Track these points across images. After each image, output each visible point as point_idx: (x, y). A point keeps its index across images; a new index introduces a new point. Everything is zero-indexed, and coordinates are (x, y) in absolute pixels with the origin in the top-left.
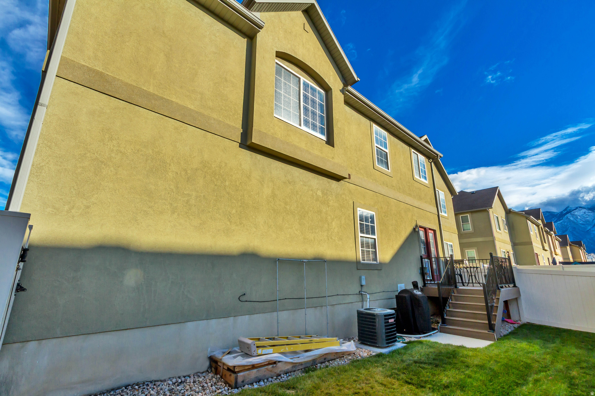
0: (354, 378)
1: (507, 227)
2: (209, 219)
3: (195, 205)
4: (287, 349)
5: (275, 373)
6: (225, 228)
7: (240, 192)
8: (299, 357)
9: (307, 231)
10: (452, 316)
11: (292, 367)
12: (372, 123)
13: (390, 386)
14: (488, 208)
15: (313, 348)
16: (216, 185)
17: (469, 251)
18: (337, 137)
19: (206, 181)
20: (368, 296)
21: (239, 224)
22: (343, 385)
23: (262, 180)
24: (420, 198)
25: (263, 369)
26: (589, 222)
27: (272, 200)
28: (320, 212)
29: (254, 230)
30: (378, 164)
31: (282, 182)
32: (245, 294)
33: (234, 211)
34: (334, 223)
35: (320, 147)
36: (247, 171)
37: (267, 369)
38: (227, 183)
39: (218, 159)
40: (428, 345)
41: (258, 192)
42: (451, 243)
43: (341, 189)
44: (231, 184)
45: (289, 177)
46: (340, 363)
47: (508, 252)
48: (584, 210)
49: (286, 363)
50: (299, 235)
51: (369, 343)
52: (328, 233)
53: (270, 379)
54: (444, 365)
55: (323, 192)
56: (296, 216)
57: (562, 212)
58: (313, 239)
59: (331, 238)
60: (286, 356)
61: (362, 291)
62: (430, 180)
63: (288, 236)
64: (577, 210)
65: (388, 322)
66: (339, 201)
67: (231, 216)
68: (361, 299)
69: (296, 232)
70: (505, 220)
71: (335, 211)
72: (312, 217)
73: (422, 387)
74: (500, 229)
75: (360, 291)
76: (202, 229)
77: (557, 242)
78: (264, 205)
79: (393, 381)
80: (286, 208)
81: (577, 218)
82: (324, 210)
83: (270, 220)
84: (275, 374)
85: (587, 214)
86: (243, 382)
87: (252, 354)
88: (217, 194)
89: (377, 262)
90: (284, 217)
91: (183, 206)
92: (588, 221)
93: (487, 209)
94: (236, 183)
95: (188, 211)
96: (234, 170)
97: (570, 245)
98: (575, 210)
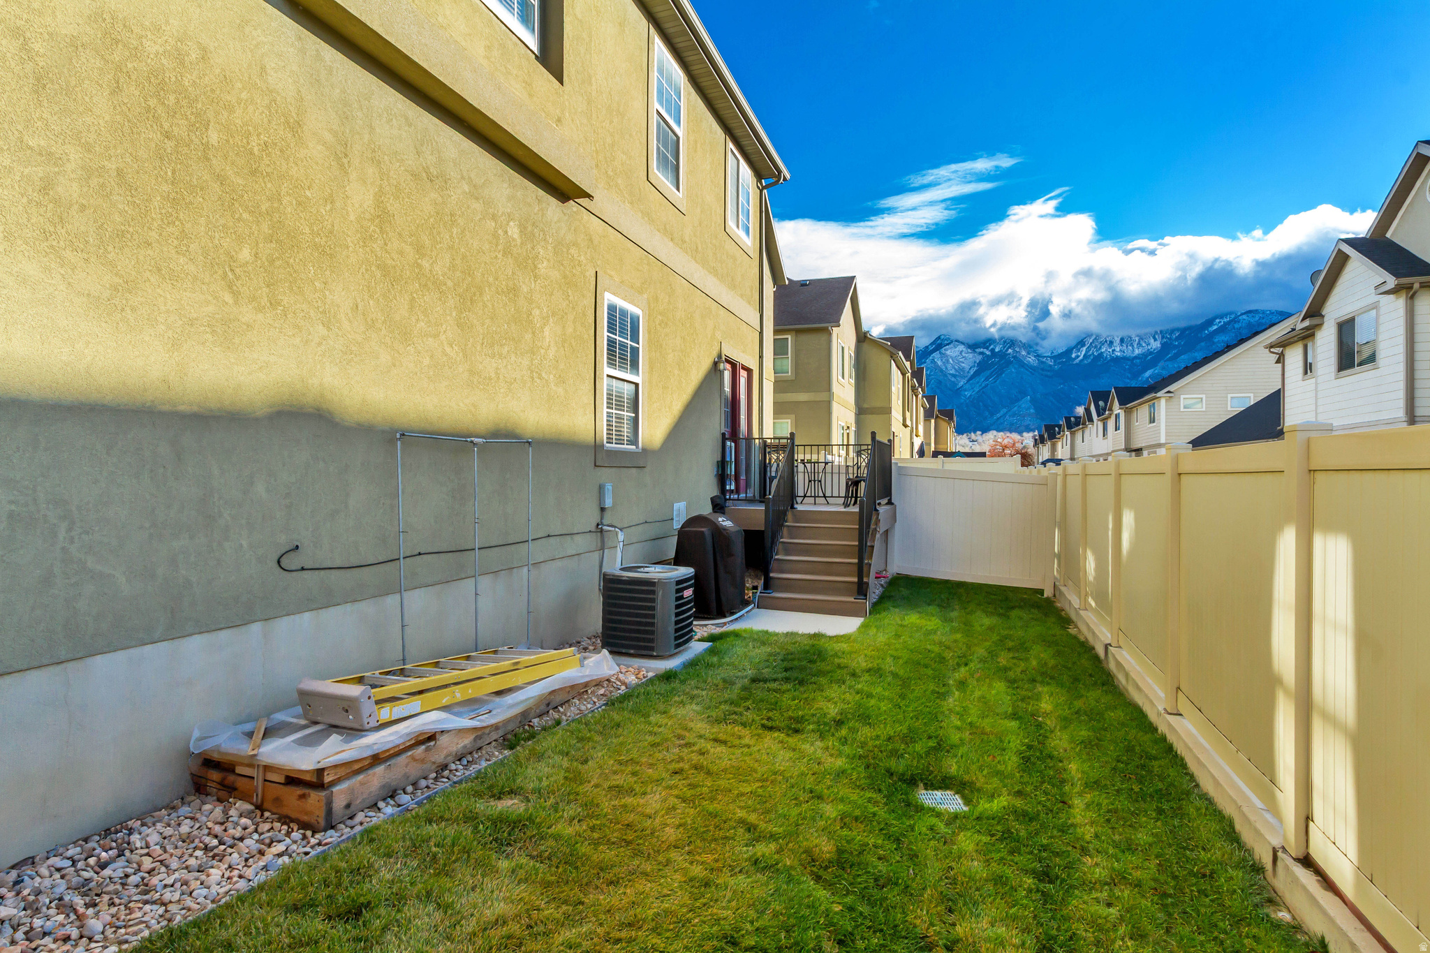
0: (650, 739)
2: (150, 271)
3: (83, 208)
4: (459, 694)
5: (434, 763)
6: (217, 316)
7: (265, 183)
8: (490, 712)
9: (479, 348)
10: (782, 572)
11: (475, 740)
12: (652, 30)
13: (737, 742)
14: (832, 324)
15: (519, 683)
16: (168, 136)
18: (571, 51)
19: (124, 108)
20: (621, 536)
21: (268, 304)
22: (631, 760)
23: (343, 150)
24: (733, 286)
25: (402, 759)
26: (964, 371)
27: (378, 230)
28: (514, 291)
29: (321, 330)
30: (658, 169)
31: (408, 171)
32: (297, 546)
33: (245, 254)
34: (547, 330)
35: (526, 71)
36: (288, 100)
37: (413, 759)
38: (214, 137)
39: (167, 22)
40: (754, 640)
41: (331, 195)
43: (570, 229)
44: (227, 141)
45: (430, 157)
46: (583, 708)
47: (848, 427)
48: (961, 347)
49: (461, 731)
50: (458, 359)
51: (632, 651)
52: (532, 359)
53: (423, 783)
54: (813, 680)
55: (523, 229)
56: (450, 297)
57: (927, 347)
58: (493, 375)
59: (540, 377)
60: (457, 714)
61: (602, 524)
62: (755, 238)
63: (427, 361)
64: (951, 346)
65: (682, 598)
66: (562, 264)
67: (238, 271)
68: (599, 544)
69: (448, 350)
70: (853, 355)
71: (552, 294)
72: (493, 305)
73: (797, 731)
74: (843, 377)
75: (598, 525)
76: (123, 310)
77: (921, 410)
78: (350, 244)
79: (737, 729)
80: (419, 266)
81: (948, 361)
82: (525, 289)
83: (371, 302)
84: (434, 767)
85: (964, 355)
86: (348, 806)
87: (362, 725)
88: (174, 172)
89: (637, 447)
90: (415, 295)
91: (25, 200)
92: (963, 369)
93: (830, 328)
94: (248, 143)
95: (52, 229)
96: (239, 85)
97: (937, 417)
98: (948, 344)
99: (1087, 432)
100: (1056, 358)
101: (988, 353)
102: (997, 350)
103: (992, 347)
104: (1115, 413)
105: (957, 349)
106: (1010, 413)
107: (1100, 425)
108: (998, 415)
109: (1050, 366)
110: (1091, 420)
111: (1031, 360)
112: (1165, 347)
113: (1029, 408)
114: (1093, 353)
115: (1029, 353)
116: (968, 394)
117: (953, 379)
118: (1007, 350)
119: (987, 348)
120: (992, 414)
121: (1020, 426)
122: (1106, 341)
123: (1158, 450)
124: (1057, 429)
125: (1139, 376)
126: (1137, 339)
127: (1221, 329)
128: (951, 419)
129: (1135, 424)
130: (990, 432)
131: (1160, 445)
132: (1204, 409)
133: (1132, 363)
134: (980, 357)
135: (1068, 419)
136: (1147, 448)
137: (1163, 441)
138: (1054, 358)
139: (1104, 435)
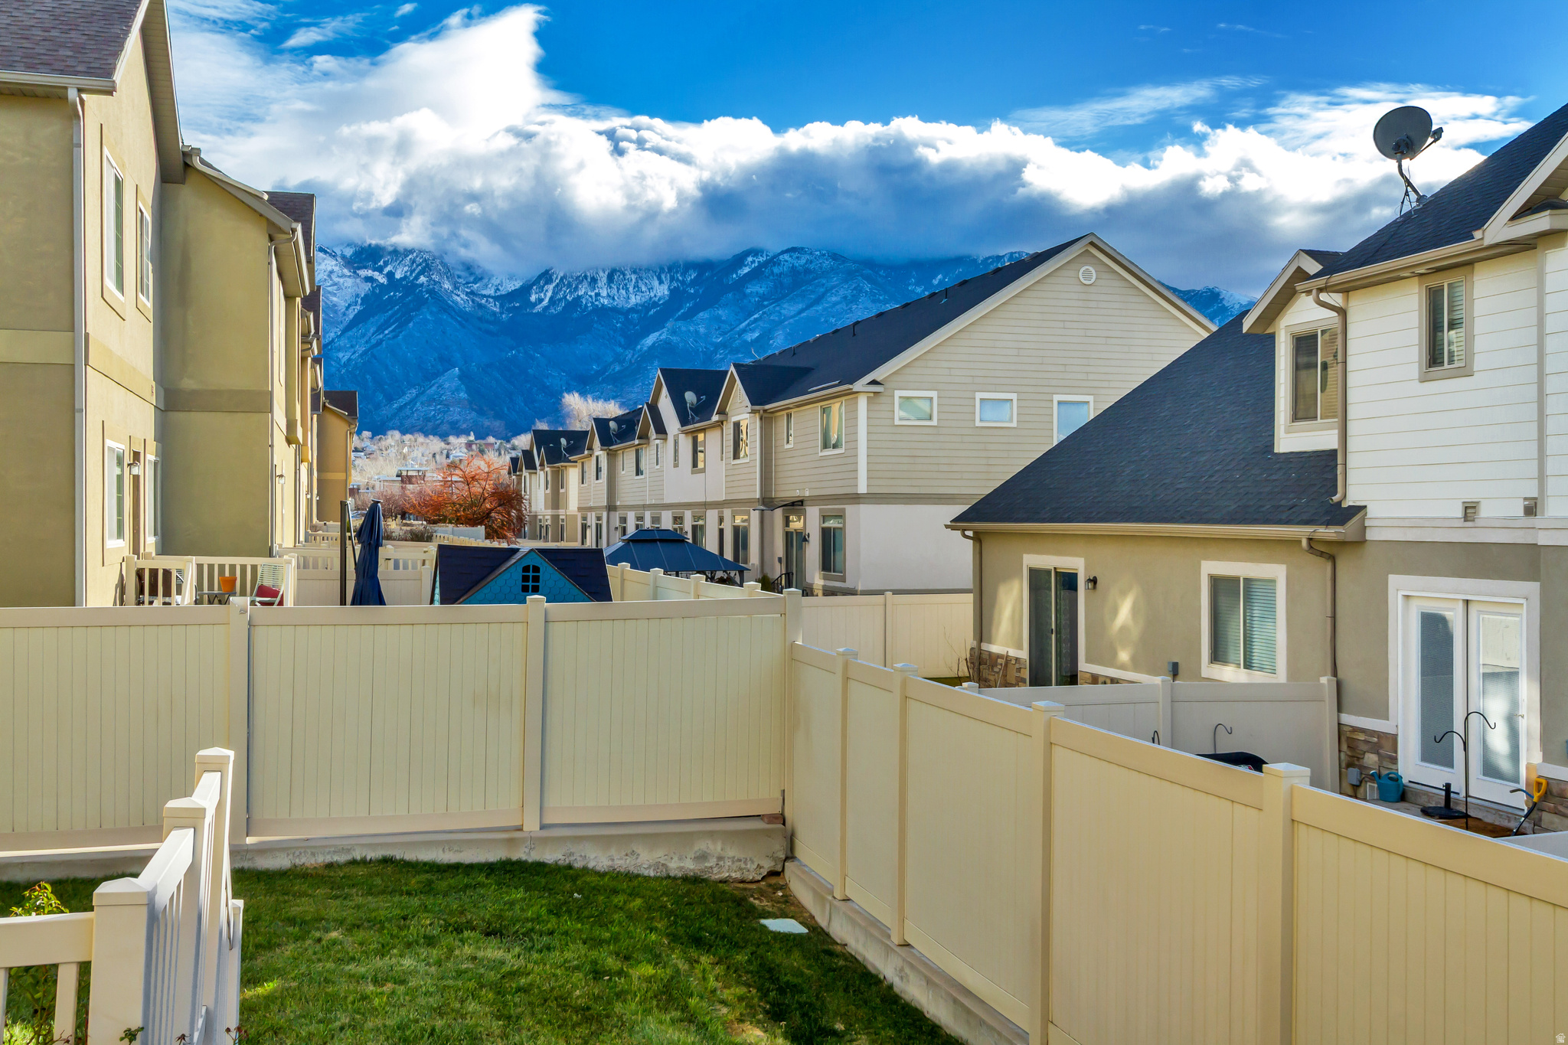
47: (136, 455)
70: (148, 219)
93: (72, 94)
99: (648, 455)
100: (505, 299)
101: (382, 279)
102: (398, 276)
103: (388, 268)
104: (735, 419)
106: (424, 398)
107: (686, 444)
108: (402, 401)
109: (494, 314)
110: (661, 430)
111: (460, 299)
112: (676, 296)
113: (458, 390)
114: (565, 297)
115: (456, 288)
118: (417, 278)
119: (380, 270)
120: (390, 399)
121: (442, 422)
122: (586, 277)
123: (850, 509)
124: (563, 441)
125: (637, 343)
126: (634, 277)
127: (756, 274)
128: (352, 412)
129: (787, 446)
130: (390, 433)
131: (856, 498)
132: (934, 422)
133: (627, 318)
134: (368, 286)
135: (601, 423)
136: (817, 500)
137: (862, 489)
138: (501, 299)
139: (695, 464)
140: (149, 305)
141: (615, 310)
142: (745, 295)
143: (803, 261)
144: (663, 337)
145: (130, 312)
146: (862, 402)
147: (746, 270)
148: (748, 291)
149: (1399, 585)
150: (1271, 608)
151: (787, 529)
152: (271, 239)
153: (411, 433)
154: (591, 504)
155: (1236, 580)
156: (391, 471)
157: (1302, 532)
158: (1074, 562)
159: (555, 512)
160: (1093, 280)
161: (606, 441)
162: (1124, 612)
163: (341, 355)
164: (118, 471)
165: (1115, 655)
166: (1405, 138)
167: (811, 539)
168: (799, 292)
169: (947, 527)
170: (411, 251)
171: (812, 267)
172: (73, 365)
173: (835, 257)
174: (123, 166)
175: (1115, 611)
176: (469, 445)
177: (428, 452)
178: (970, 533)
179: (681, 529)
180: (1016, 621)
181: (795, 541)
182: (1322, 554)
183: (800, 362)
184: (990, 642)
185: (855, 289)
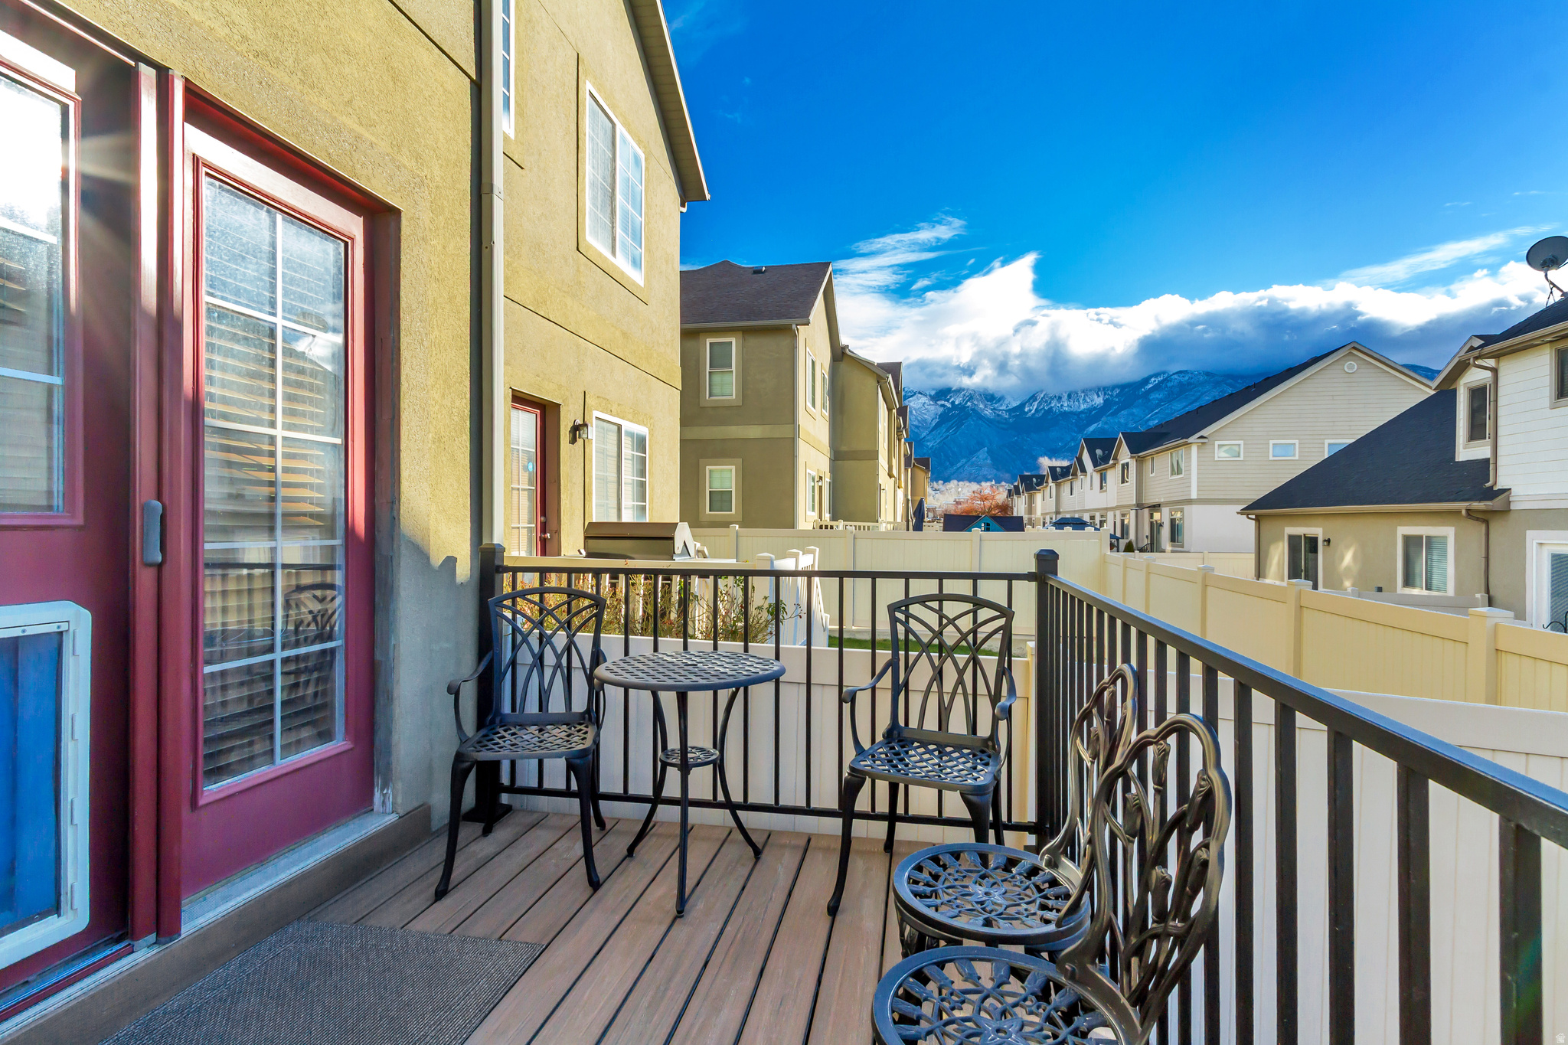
1: (828, 402)
14: (799, 322)
17: (717, 470)
26: (926, 423)
42: (643, 430)
47: (821, 478)
48: (923, 399)
64: (914, 398)
70: (827, 377)
74: (813, 404)
85: (927, 407)
92: (925, 421)
93: (794, 326)
97: (914, 465)
98: (911, 396)
99: (1077, 484)
100: (1011, 411)
101: (949, 405)
102: (957, 403)
103: (952, 399)
104: (1122, 462)
105: (920, 401)
106: (969, 463)
107: (1097, 477)
108: (959, 465)
109: (1006, 419)
110: (1083, 470)
111: (988, 412)
112: (1107, 403)
113: (986, 459)
114: (1044, 408)
115: (986, 407)
116: (930, 444)
117: (916, 430)
118: (966, 403)
119: (948, 401)
120: (952, 465)
121: (978, 475)
122: (1055, 396)
123: (1186, 508)
124: (1034, 480)
125: (1084, 430)
126: (1083, 395)
127: (1156, 388)
128: (928, 468)
129: (1151, 475)
130: (952, 481)
131: (1190, 502)
132: (1242, 458)
133: (1078, 417)
134: (942, 409)
135: (1052, 469)
136: (1167, 504)
137: (1194, 496)
138: (1009, 411)
139: (1101, 488)
140: (827, 414)
141: (1072, 413)
142: (1149, 400)
143: (1187, 378)
144: (1099, 426)
145: (818, 417)
146: (1194, 448)
147: (1151, 386)
148: (1152, 397)
149: (1533, 537)
150: (1444, 554)
151: (1151, 520)
152: (878, 382)
153: (963, 481)
154: (1048, 511)
155: (1421, 537)
156: (951, 500)
157: (1462, 506)
158: (1317, 531)
159: (1030, 516)
160: (1355, 370)
161: (1055, 478)
162: (1348, 558)
163: (929, 444)
164: (812, 484)
165: (1342, 583)
166: (1551, 257)
167: (1164, 525)
168: (1183, 396)
169: (1238, 513)
170: (964, 390)
171: (1192, 381)
172: (794, 438)
173: (1207, 374)
174: (815, 355)
175: (1342, 558)
176: (992, 486)
177: (971, 491)
178: (1253, 517)
179: (1094, 522)
180: (1280, 564)
181: (1156, 527)
182: (1477, 519)
183: (1164, 430)
184: (1264, 577)
185: (1221, 391)
